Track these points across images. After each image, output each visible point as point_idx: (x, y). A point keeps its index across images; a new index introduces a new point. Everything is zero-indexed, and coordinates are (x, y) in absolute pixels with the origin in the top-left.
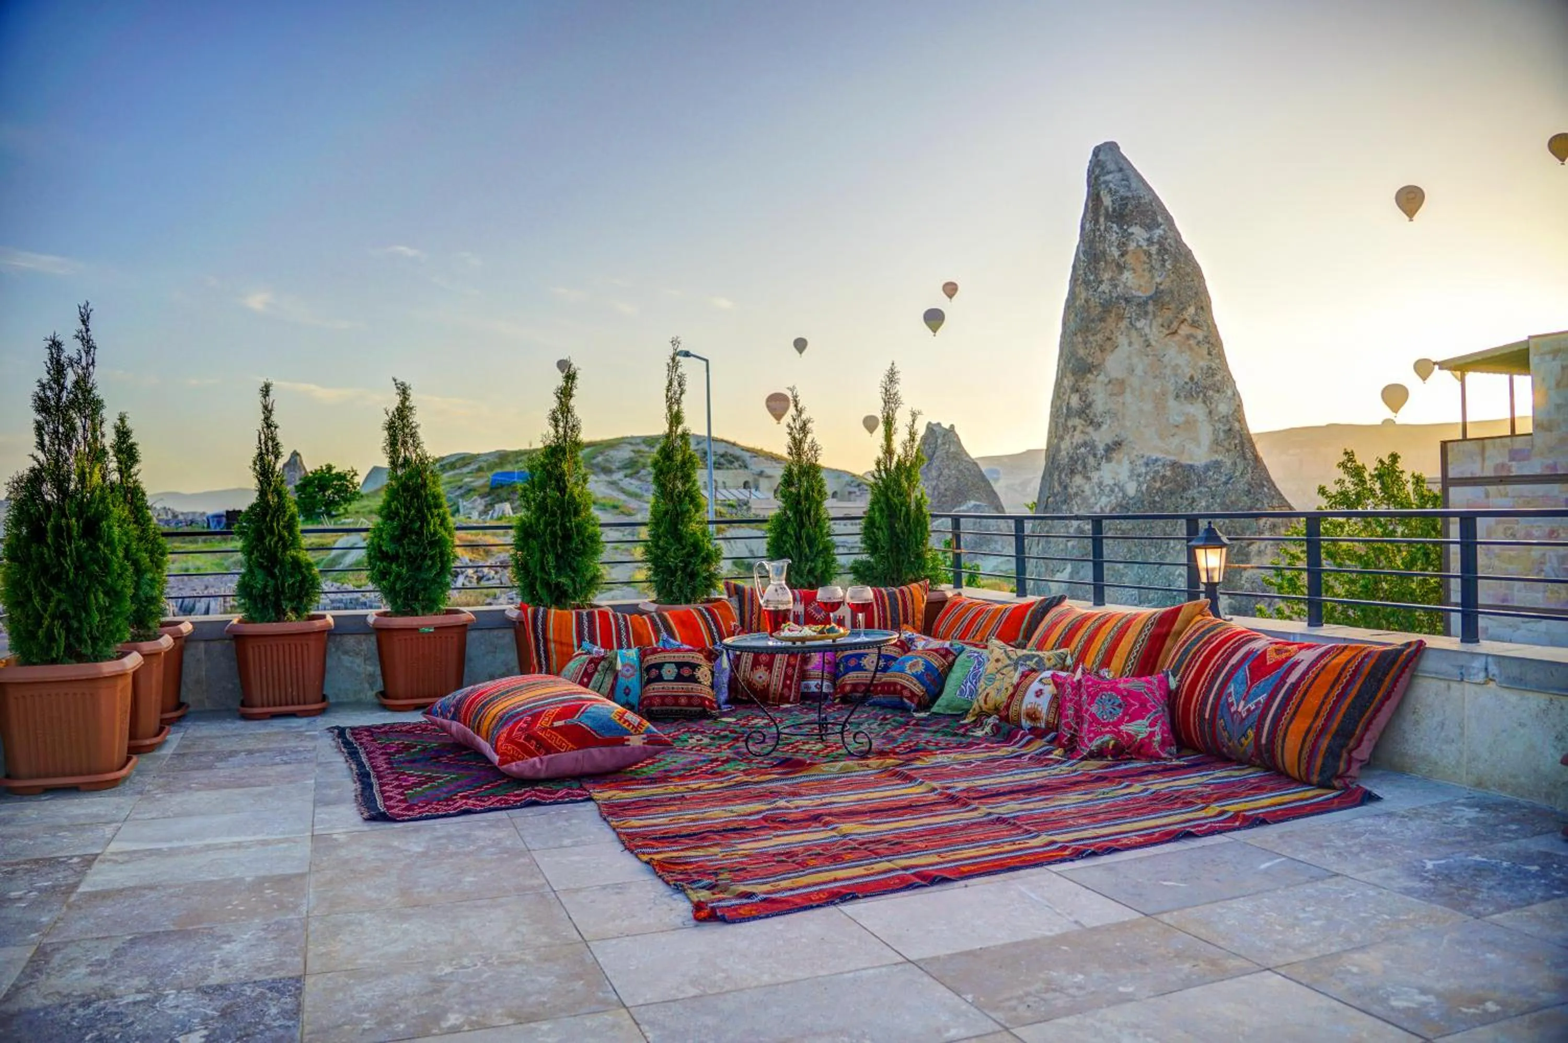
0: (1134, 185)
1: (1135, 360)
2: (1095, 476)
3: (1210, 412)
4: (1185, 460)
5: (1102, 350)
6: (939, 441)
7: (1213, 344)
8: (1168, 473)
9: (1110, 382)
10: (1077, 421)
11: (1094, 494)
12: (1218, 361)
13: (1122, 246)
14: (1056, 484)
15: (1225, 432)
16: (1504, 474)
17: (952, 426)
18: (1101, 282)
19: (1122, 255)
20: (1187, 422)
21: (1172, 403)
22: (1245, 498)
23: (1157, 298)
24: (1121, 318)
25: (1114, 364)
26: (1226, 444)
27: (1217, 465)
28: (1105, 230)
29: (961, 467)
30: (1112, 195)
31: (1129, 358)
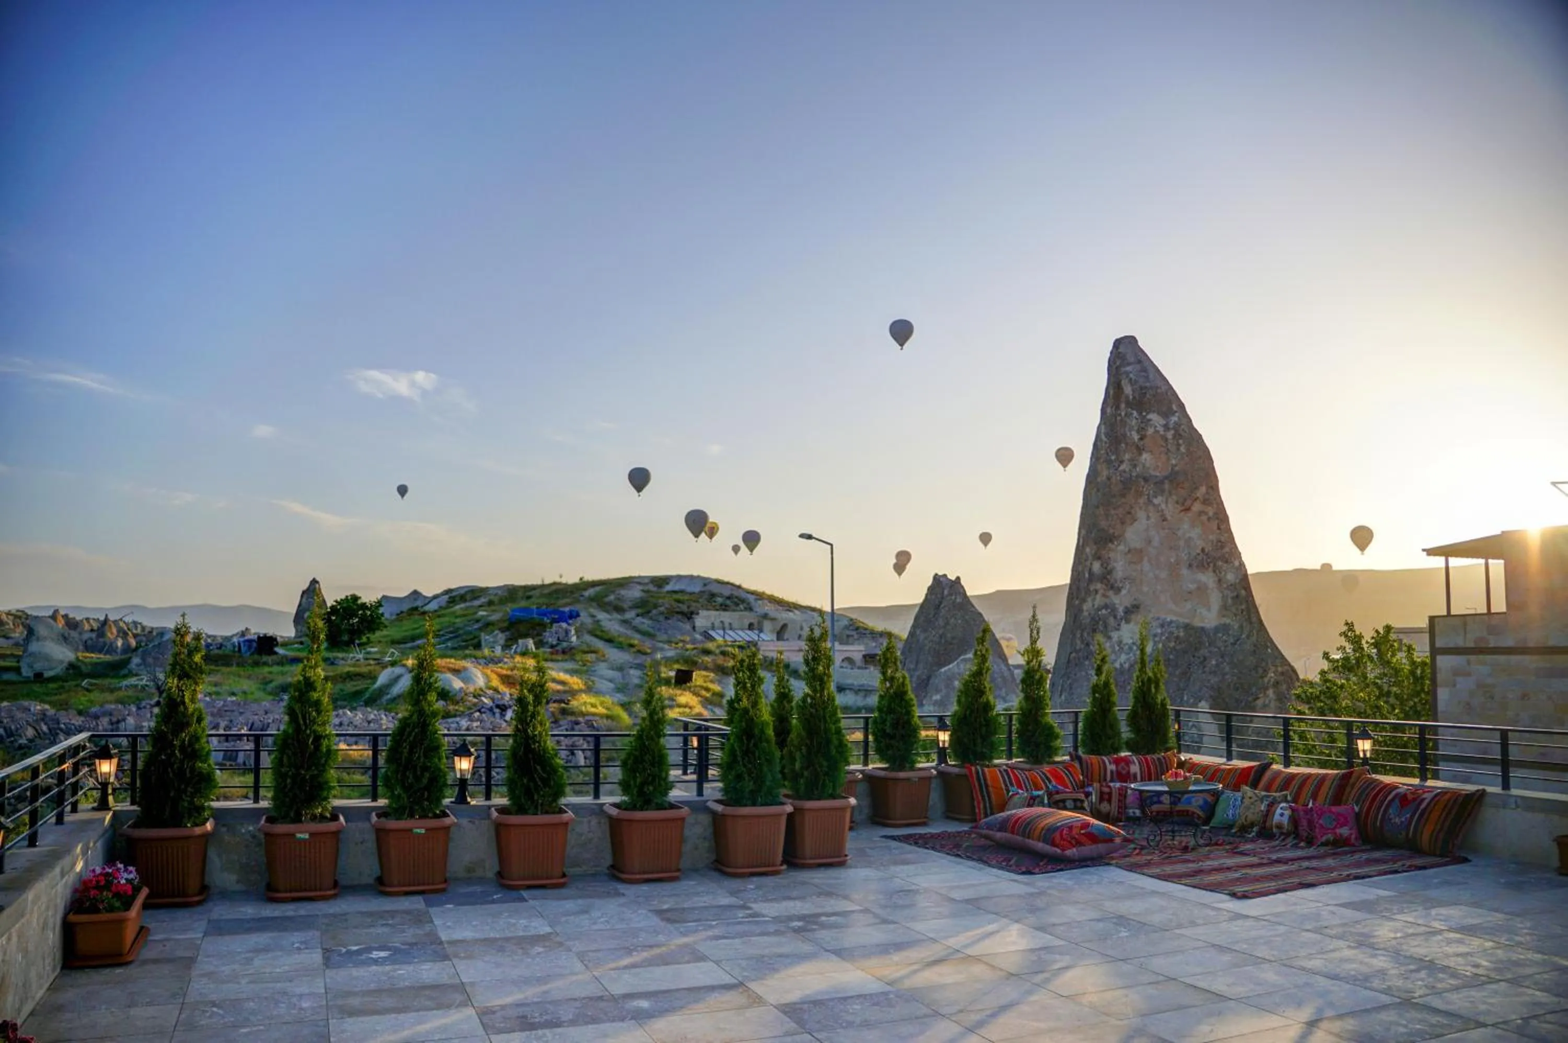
0: (1151, 376)
1: (1153, 533)
2: (1115, 635)
3: (1220, 580)
4: (1197, 623)
5: (1123, 523)
6: (946, 592)
7: (1221, 519)
8: (1182, 634)
9: (1129, 551)
10: (1099, 586)
11: (1114, 652)
12: (1226, 535)
13: (1141, 430)
14: (1078, 642)
15: (1233, 598)
16: (1483, 645)
17: (958, 578)
18: (1122, 462)
19: (1141, 439)
20: (1199, 588)
21: (1185, 571)
22: (1252, 658)
23: (1173, 478)
24: (1139, 494)
25: (1133, 535)
26: (1234, 610)
27: (1225, 628)
28: (1126, 415)
29: (967, 617)
30: (1132, 385)
31: (1147, 530)
